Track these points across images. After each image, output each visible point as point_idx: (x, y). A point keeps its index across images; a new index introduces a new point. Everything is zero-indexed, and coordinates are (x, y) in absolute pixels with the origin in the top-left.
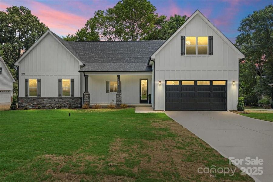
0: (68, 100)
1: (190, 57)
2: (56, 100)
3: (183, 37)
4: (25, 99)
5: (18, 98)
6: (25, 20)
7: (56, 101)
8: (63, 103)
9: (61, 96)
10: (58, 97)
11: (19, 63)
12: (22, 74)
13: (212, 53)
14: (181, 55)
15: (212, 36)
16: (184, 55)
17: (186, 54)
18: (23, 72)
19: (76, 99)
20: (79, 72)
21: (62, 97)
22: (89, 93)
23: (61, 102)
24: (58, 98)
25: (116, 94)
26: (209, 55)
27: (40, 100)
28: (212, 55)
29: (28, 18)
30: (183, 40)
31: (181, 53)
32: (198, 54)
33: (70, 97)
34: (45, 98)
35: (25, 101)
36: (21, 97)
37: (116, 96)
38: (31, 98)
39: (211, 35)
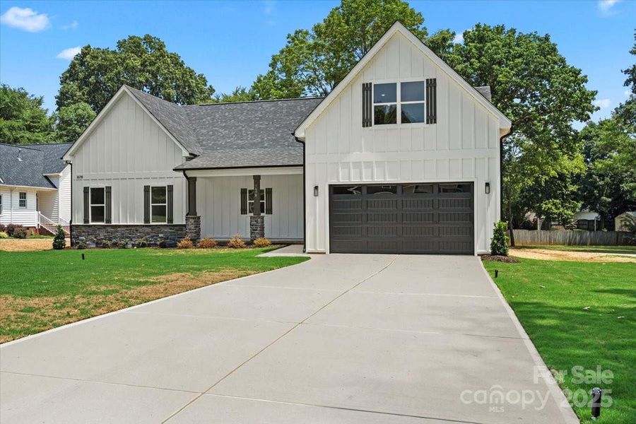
0: (163, 229)
1: (384, 130)
2: (140, 230)
3: (367, 84)
4: (83, 229)
5: (71, 226)
6: (153, 64)
7: (140, 233)
8: (152, 237)
9: (149, 221)
10: (143, 224)
11: (73, 155)
12: (78, 177)
13: (435, 120)
14: (364, 126)
15: (435, 80)
16: (371, 126)
17: (375, 124)
18: (80, 174)
19: (177, 228)
20: (174, 170)
21: (151, 224)
22: (198, 215)
23: (148, 234)
24: (143, 226)
25: (251, 217)
26: (428, 123)
27: (110, 229)
28: (435, 122)
29: (158, 58)
30: (367, 93)
31: (363, 123)
32: (402, 122)
33: (166, 223)
34: (119, 226)
35: (84, 232)
36: (77, 224)
37: (251, 221)
38: (95, 225)
39: (433, 77)
